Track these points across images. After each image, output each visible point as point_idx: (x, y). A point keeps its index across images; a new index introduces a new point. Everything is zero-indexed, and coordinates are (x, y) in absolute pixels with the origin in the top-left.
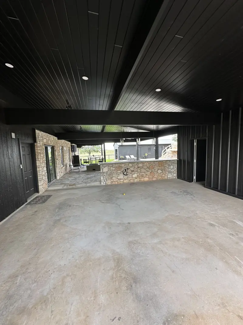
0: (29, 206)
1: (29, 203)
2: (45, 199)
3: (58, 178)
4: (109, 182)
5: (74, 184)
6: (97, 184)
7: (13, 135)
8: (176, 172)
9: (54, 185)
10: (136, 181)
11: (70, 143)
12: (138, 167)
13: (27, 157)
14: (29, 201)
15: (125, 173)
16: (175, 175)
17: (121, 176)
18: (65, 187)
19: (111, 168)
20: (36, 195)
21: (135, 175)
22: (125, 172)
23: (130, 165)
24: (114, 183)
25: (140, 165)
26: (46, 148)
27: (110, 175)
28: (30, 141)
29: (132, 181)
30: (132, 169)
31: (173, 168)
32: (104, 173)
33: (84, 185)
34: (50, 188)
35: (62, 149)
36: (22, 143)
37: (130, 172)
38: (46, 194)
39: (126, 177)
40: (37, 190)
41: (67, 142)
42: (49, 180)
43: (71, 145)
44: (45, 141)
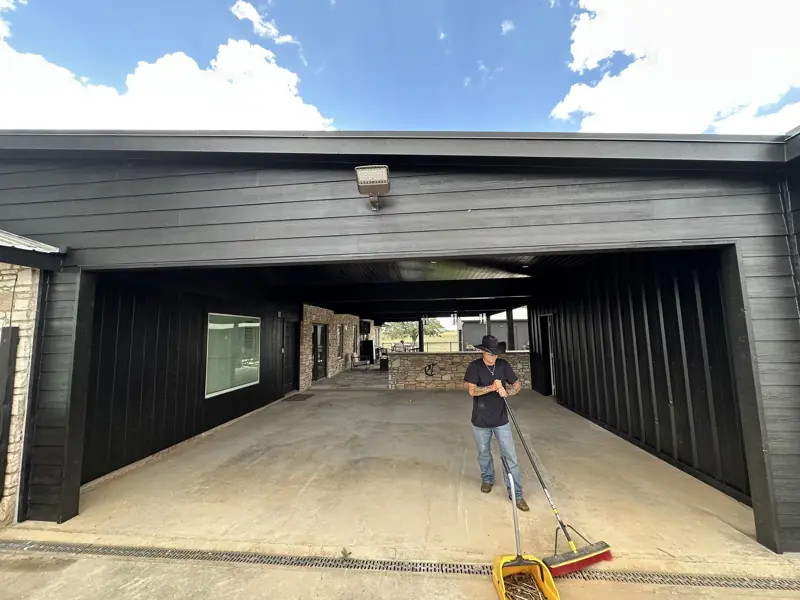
0: (286, 402)
1: (287, 400)
2: (304, 397)
3: (329, 376)
4: (401, 386)
5: (348, 385)
6: (383, 387)
7: (279, 313)
8: (529, 376)
9: (320, 383)
10: (448, 386)
11: (357, 318)
12: (453, 363)
13: (290, 339)
14: (286, 396)
15: (429, 372)
16: (528, 382)
17: (422, 377)
18: (335, 388)
19: (406, 362)
20: (295, 392)
21: (446, 378)
22: (429, 370)
23: (439, 358)
24: (409, 388)
25: (456, 360)
26: (316, 328)
27: (404, 374)
28: (295, 320)
29: (441, 387)
30: (442, 365)
31: (523, 369)
32: (394, 369)
33: (364, 386)
34: (314, 388)
35: (342, 328)
36: (288, 323)
37: (438, 370)
38: (309, 393)
39: (430, 378)
40: (296, 386)
41: (352, 317)
42: (315, 378)
43: (361, 322)
44: (314, 317)
